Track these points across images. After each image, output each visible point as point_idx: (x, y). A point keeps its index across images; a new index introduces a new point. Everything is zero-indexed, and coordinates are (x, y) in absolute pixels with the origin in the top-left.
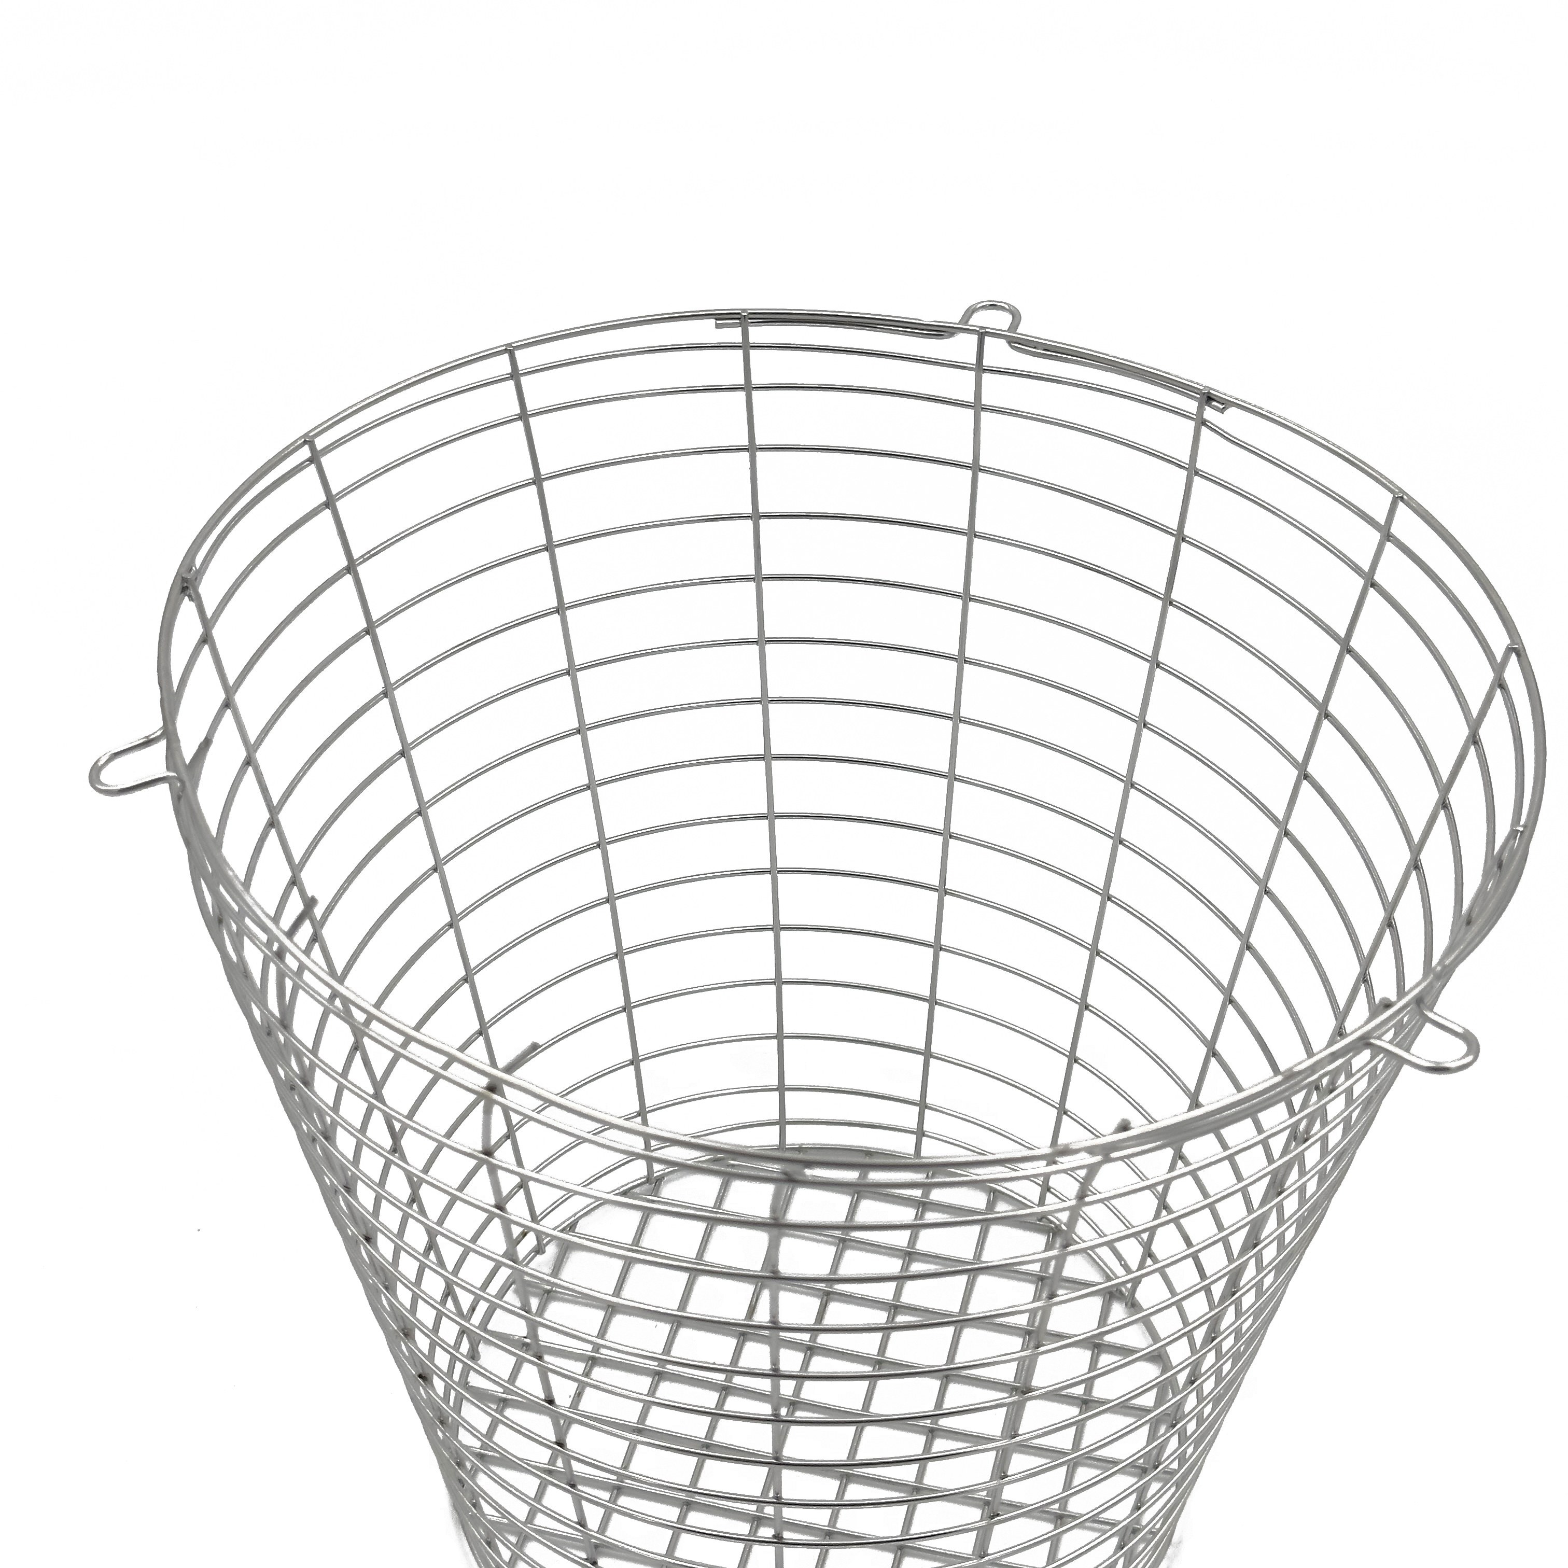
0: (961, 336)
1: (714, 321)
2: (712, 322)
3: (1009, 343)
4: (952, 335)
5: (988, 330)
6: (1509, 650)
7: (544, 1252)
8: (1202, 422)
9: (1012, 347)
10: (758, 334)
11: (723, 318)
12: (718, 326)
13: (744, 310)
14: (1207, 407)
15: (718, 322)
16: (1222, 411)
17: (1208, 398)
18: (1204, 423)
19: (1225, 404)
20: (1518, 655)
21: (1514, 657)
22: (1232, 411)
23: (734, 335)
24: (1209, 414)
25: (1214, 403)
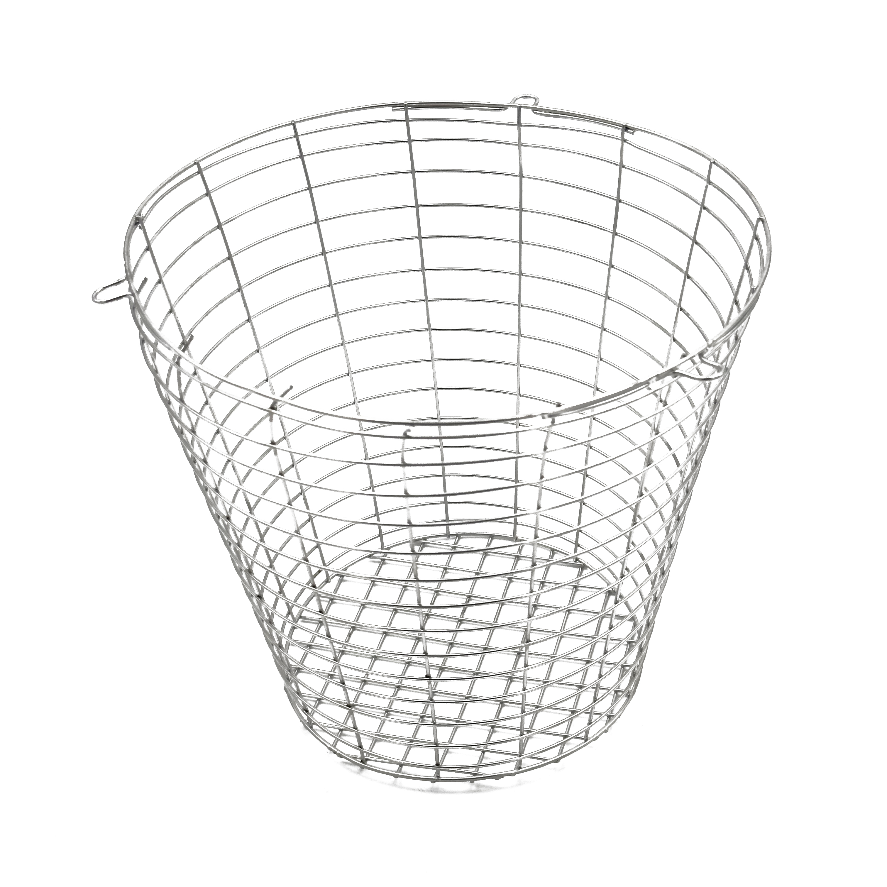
0: (510, 109)
1: (391, 108)
2: (390, 108)
3: (533, 111)
4: (506, 109)
5: (522, 105)
6: (760, 219)
7: (329, 582)
8: (624, 141)
9: (535, 113)
10: (413, 113)
11: (395, 106)
12: (393, 110)
13: (405, 102)
14: (625, 133)
15: (394, 108)
16: (633, 133)
17: (626, 128)
18: (625, 141)
19: (634, 130)
20: (763, 221)
21: (760, 223)
22: (637, 133)
23: (401, 115)
24: (627, 136)
25: (629, 131)
